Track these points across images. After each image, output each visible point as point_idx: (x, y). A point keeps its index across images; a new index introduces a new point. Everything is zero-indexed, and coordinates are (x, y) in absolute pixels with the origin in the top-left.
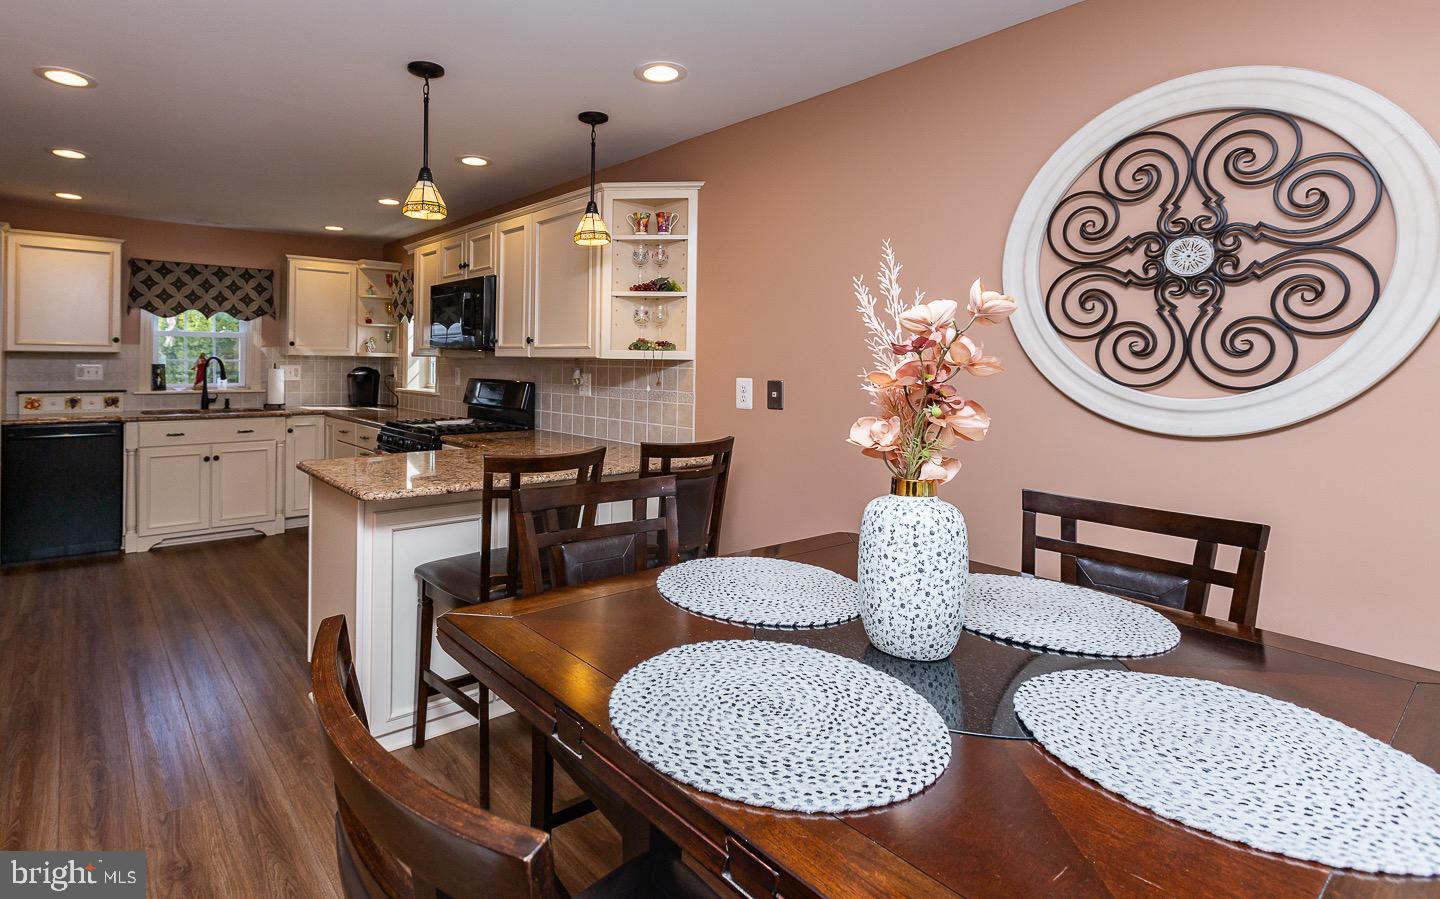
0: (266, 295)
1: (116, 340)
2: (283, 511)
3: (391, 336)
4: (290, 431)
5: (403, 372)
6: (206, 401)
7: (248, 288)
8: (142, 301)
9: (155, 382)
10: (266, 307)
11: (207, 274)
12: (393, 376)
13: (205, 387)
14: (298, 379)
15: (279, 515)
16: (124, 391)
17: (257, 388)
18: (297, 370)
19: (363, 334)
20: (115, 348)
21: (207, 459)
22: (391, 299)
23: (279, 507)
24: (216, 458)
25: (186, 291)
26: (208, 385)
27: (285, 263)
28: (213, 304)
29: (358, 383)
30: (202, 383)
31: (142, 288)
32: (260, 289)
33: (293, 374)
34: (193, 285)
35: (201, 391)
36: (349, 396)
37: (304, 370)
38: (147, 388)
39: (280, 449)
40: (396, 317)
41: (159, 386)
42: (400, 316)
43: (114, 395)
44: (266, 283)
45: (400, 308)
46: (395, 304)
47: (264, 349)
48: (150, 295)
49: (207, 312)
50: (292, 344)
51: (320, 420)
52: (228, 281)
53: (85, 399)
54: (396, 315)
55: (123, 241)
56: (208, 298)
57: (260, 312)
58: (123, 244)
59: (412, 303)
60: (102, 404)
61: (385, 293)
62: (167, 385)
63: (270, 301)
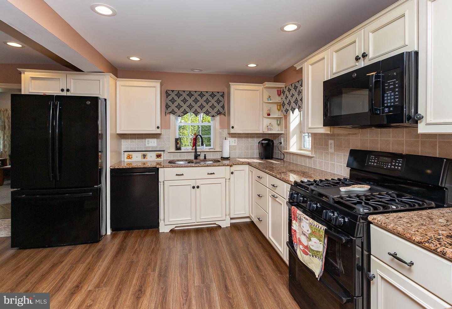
0: (221, 104)
1: (158, 128)
2: (229, 214)
3: (280, 122)
4: (232, 173)
5: (287, 141)
6: (196, 157)
7: (213, 101)
8: (170, 110)
9: (176, 147)
10: (221, 110)
11: (196, 95)
12: (281, 143)
13: (196, 149)
14: (236, 144)
15: (227, 217)
16: (164, 151)
17: (218, 149)
18: (235, 140)
19: (266, 122)
20: (158, 131)
21: (194, 187)
22: (281, 103)
23: (228, 213)
24: (198, 187)
25: (188, 104)
26: (197, 148)
27: (229, 87)
28: (199, 110)
29: (263, 147)
30: (194, 147)
31: (170, 103)
32: (218, 101)
33: (233, 142)
34: (190, 101)
35: (194, 151)
36: (259, 153)
37: (238, 141)
38: (173, 150)
39: (227, 182)
40: (284, 111)
41: (178, 148)
42: (287, 111)
43: (159, 153)
44: (221, 98)
45: (287, 106)
46: (283, 104)
47: (220, 130)
48: (173, 107)
49: (196, 113)
50: (233, 127)
51: (247, 167)
52: (205, 98)
53: (149, 154)
54: (284, 110)
55: (161, 81)
56: (196, 107)
57: (219, 113)
58: (161, 82)
59: (301, 100)
60: (155, 157)
61: (278, 99)
62: (182, 148)
63: (223, 107)
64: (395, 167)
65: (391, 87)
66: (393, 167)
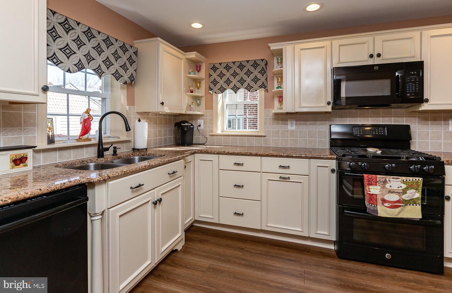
0: (135, 66)
7: (125, 59)
10: (135, 75)
11: (99, 39)
12: (200, 126)
17: (124, 138)
19: (187, 100)
21: (156, 203)
24: (160, 200)
28: (103, 67)
32: (130, 61)
41: (50, 140)
43: (21, 152)
44: (134, 57)
46: (215, 82)
47: (127, 107)
56: (100, 60)
60: (9, 164)
63: (136, 71)
64: (379, 133)
65: (412, 80)
66: (377, 133)
